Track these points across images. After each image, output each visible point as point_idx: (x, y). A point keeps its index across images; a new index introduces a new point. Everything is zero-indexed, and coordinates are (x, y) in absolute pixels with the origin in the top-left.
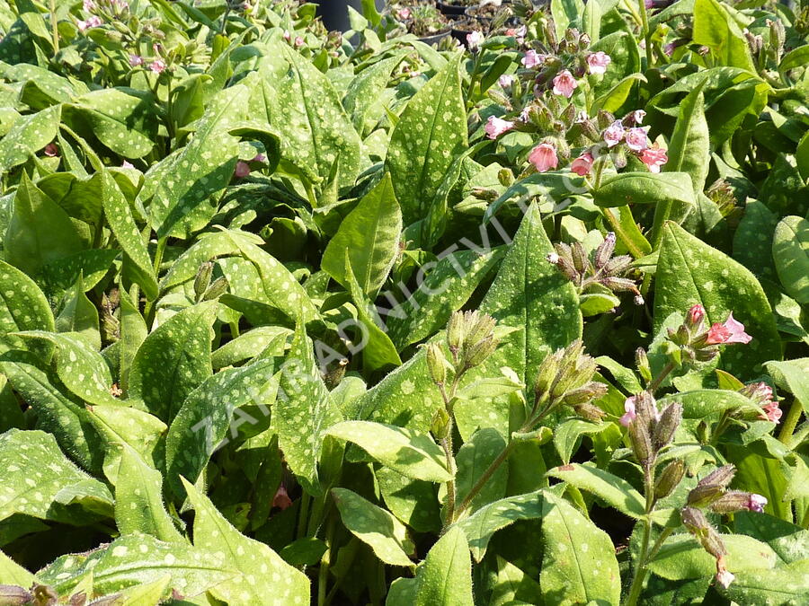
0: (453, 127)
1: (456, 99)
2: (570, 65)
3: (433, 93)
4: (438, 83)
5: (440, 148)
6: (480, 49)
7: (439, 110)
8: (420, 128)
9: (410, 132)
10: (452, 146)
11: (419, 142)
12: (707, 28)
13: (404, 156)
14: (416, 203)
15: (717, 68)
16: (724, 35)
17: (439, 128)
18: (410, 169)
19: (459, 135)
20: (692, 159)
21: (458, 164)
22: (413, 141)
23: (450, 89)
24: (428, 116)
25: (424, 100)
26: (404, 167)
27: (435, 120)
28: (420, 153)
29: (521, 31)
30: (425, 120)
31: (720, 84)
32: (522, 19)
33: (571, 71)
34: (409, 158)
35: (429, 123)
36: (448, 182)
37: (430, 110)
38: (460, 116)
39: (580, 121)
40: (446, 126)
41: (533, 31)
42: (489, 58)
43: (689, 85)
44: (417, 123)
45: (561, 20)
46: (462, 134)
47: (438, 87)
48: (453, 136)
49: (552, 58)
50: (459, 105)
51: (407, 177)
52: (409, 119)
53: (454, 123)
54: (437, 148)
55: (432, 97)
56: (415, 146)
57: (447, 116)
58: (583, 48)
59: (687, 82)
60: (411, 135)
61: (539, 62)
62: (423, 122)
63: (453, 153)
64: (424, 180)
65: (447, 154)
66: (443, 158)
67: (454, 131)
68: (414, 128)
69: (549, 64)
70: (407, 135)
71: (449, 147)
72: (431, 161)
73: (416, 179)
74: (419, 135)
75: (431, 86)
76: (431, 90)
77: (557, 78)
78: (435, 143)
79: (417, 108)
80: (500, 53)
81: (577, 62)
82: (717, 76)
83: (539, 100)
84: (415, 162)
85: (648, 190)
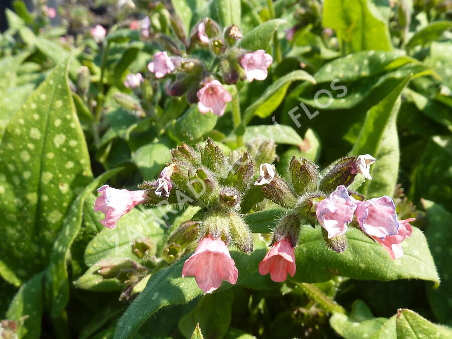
0: (69, 154)
1: (68, 116)
2: (215, 70)
3: (38, 111)
4: (43, 97)
5: (55, 181)
6: (106, 43)
7: (48, 131)
8: (26, 156)
9: (14, 163)
10: (71, 177)
11: (26, 175)
12: (338, 11)
13: (10, 195)
14: (35, 248)
15: (364, 53)
16: (355, 16)
17: (51, 155)
18: (20, 209)
19: (77, 163)
20: (382, 179)
21: (78, 207)
22: (19, 175)
23: (59, 104)
24: (34, 141)
25: (26, 121)
26: (12, 208)
27: (44, 145)
28: (30, 188)
29: (144, 24)
30: (31, 146)
31: (371, 71)
32: (144, 12)
33: (219, 78)
34: (17, 195)
35: (36, 149)
36: (67, 232)
37: (35, 133)
38: (76, 137)
39: (264, 181)
40: (59, 152)
41: (157, 23)
42: (116, 51)
43: (336, 73)
44: (21, 150)
45: (183, 10)
46: (83, 161)
47: (43, 103)
48: (70, 165)
49: (191, 62)
50: (73, 125)
51: (18, 219)
52: (10, 146)
53: (70, 148)
54: (51, 182)
55: (36, 116)
56: (22, 181)
57: (59, 140)
58: (231, 45)
59: (333, 70)
60: (16, 167)
61: (172, 67)
62: (28, 150)
63: (73, 186)
64: (40, 223)
65: (65, 188)
66: (60, 194)
67: (70, 158)
68: (18, 157)
69: (188, 71)
70: (11, 167)
71: (66, 179)
72: (45, 198)
73: (30, 221)
74: (25, 166)
75: (34, 102)
76: (34, 106)
77: (202, 91)
78: (48, 176)
79: (18, 131)
80: (125, 45)
81: (226, 65)
82: (366, 62)
83: (187, 147)
84: (26, 201)
85: (367, 263)
